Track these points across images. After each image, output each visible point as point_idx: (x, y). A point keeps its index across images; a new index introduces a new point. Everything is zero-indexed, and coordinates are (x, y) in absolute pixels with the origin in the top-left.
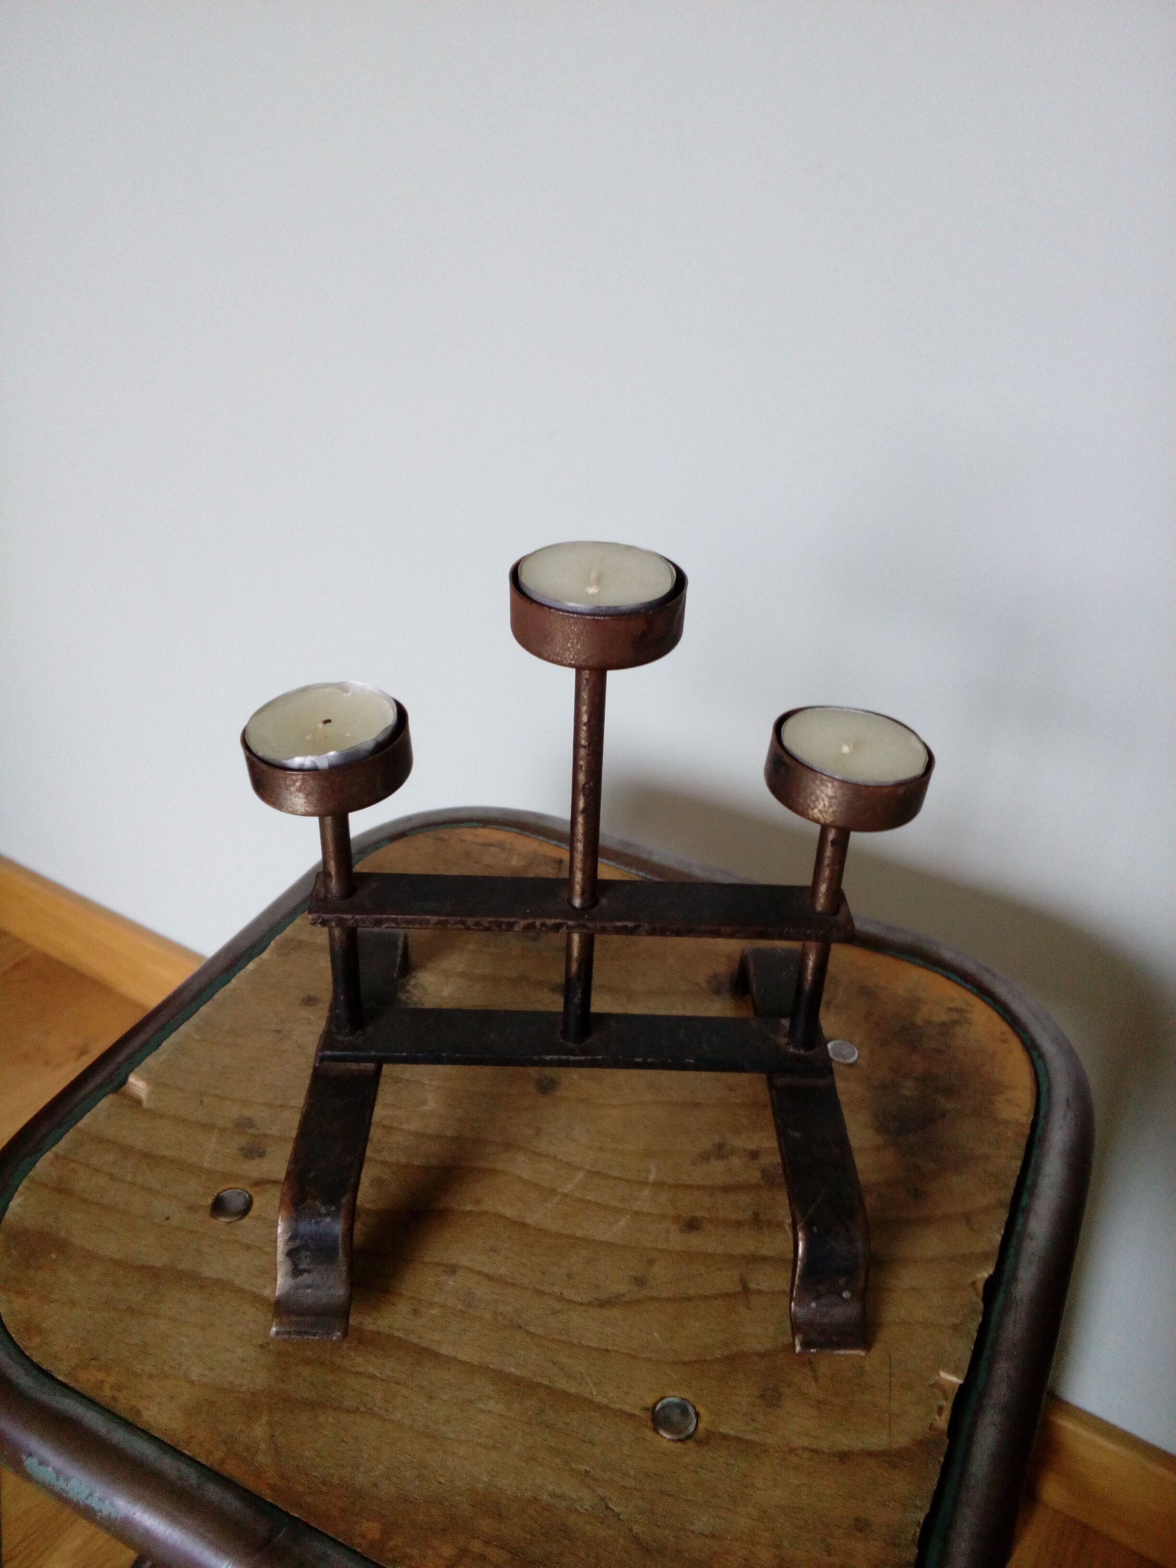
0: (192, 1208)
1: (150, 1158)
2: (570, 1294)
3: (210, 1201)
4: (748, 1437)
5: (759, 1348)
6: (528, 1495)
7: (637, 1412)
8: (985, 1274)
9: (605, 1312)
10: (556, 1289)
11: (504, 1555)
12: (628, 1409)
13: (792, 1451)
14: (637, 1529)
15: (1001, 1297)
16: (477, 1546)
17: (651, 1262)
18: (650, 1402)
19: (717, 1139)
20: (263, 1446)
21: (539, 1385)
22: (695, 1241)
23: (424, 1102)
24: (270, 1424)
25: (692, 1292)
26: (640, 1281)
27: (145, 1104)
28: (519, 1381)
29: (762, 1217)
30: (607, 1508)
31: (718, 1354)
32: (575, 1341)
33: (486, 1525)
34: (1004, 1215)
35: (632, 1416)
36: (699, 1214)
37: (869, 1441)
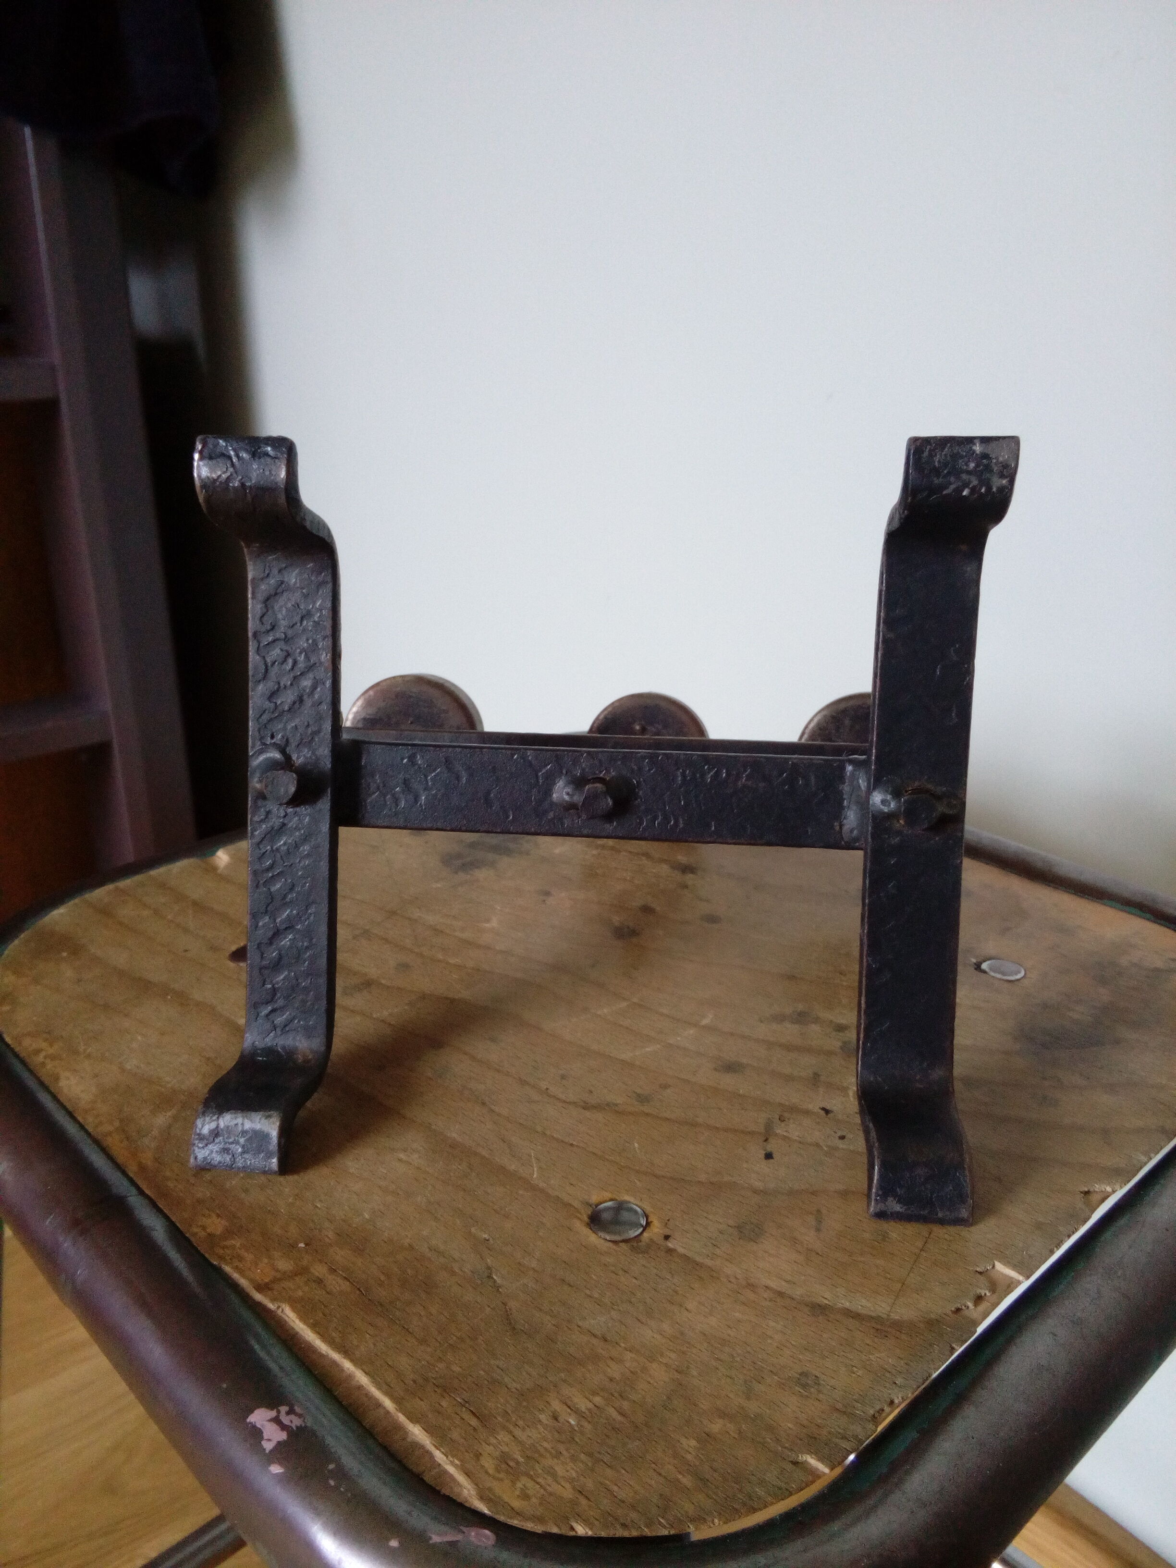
0: (214, 949)
1: (199, 907)
2: (553, 1090)
3: (234, 948)
4: (698, 1259)
5: (759, 1185)
6: (406, 1242)
7: (576, 1204)
9: (588, 1114)
10: (543, 1085)
11: (346, 1286)
12: (566, 1198)
13: (751, 1286)
14: (513, 1304)
16: (319, 1270)
17: (665, 1087)
18: (594, 1199)
19: (800, 1007)
20: (155, 1132)
21: (476, 1154)
22: (728, 1081)
23: (488, 921)
24: (175, 1118)
25: (700, 1120)
26: (643, 1099)
27: (219, 871)
28: (454, 1145)
29: (823, 1078)
30: (490, 1277)
31: (703, 1177)
32: (539, 1129)
33: (340, 1255)
35: (566, 1205)
36: (744, 1061)
37: (862, 1304)
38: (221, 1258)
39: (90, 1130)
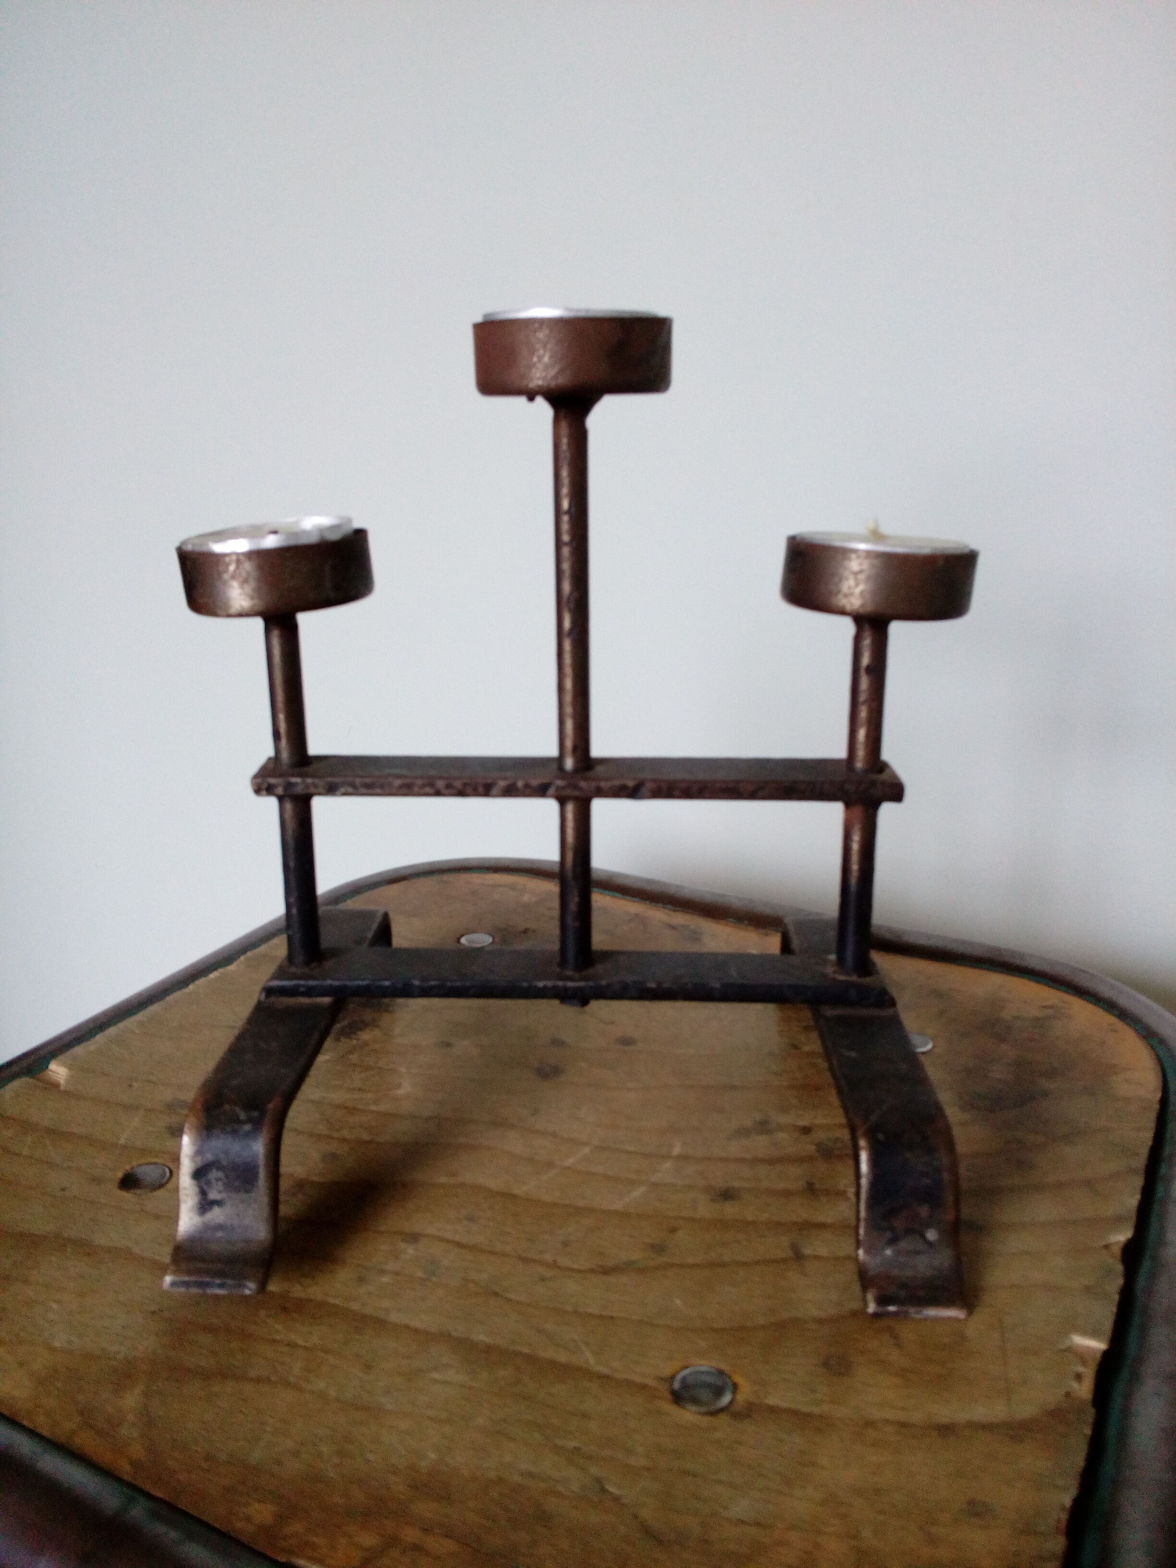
0: (96, 1180)
1: (54, 1134)
2: (563, 1261)
3: (120, 1175)
4: (806, 1409)
5: (816, 1313)
6: (492, 1475)
7: (650, 1382)
8: (1123, 1236)
9: (611, 1279)
10: (548, 1257)
11: (450, 1546)
12: (638, 1379)
13: (870, 1424)
14: (645, 1514)
15: (1146, 1264)
16: (411, 1534)
17: (674, 1230)
18: (667, 1372)
19: (759, 1117)
20: (131, 1417)
21: (517, 1354)
22: (730, 1210)
23: (399, 1086)
24: (146, 1394)
25: (726, 1259)
26: (658, 1249)
27: (62, 1088)
28: (488, 1349)
29: (817, 1186)
30: (603, 1490)
31: (762, 1321)
32: (569, 1308)
33: (426, 1509)
34: (1139, 1181)
35: (644, 1387)
36: (736, 1184)
37: (980, 1412)
38: (290, 1552)
39: (45, 1433)
